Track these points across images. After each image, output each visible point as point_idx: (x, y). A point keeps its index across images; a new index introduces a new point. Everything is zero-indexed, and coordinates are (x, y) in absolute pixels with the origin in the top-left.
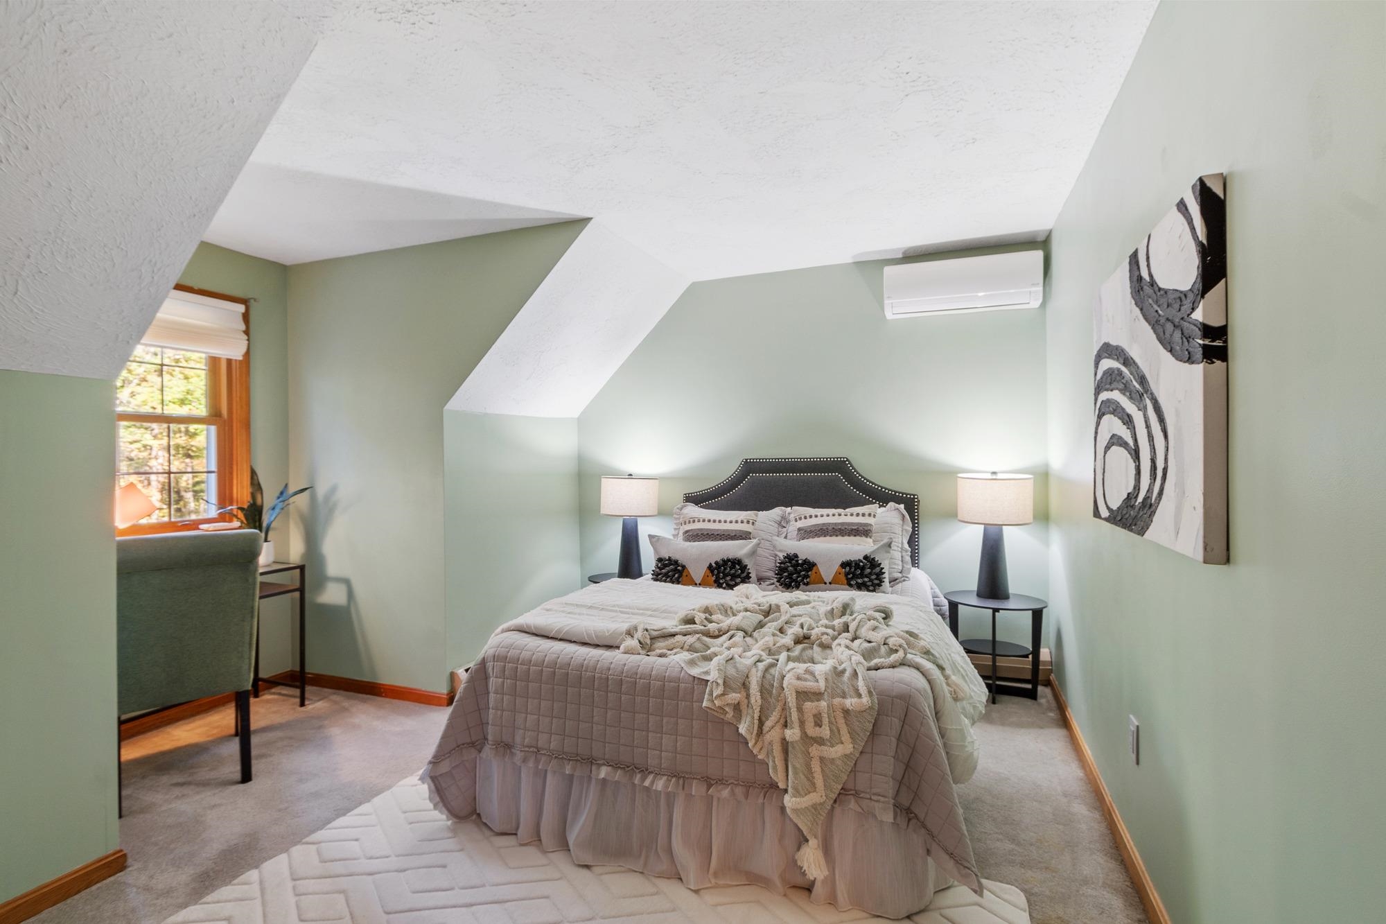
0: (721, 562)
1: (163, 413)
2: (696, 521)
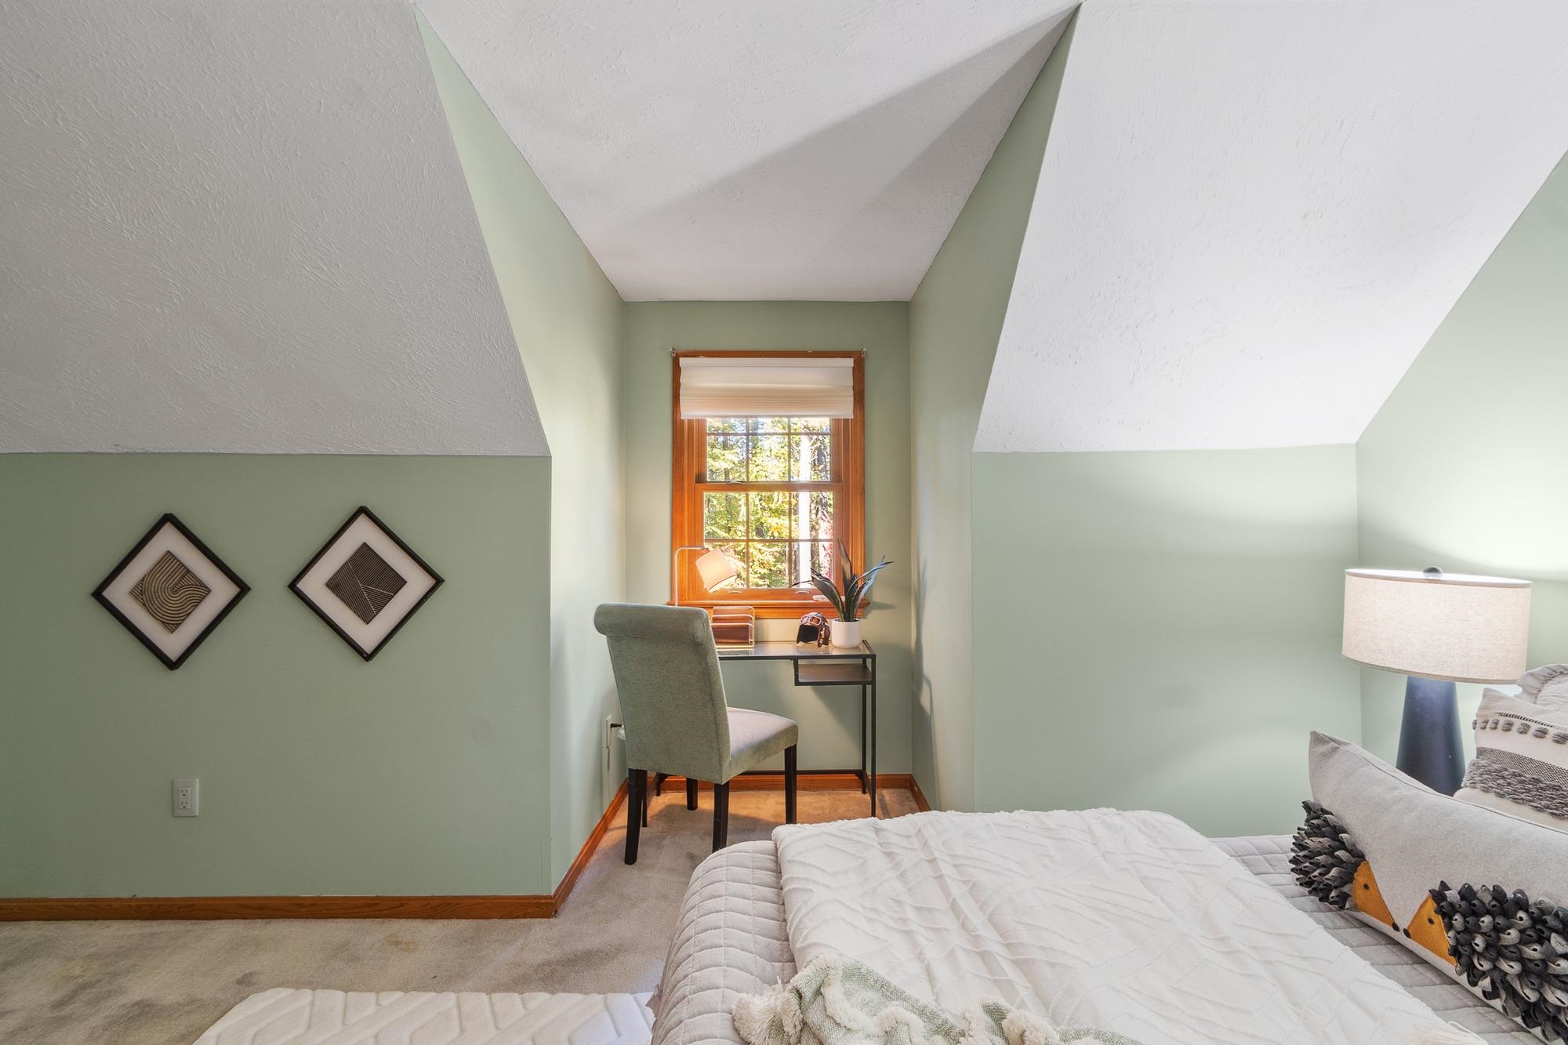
0: (1487, 899)
1: (790, 481)
2: (1515, 728)
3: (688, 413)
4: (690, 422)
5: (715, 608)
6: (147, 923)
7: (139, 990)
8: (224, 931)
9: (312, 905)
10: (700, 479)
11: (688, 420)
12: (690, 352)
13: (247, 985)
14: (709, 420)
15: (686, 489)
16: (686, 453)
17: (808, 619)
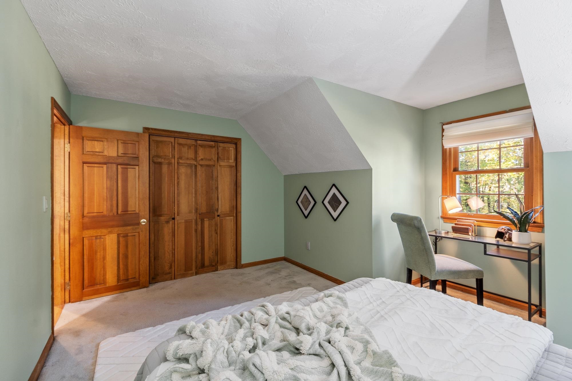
1: (499, 169)
3: (448, 145)
4: (450, 149)
5: (458, 220)
6: (303, 269)
7: (295, 279)
8: (312, 275)
9: (326, 276)
10: (456, 170)
11: (449, 148)
12: (448, 122)
13: (309, 285)
14: (460, 147)
15: (448, 174)
16: (448, 161)
17: (502, 228)
